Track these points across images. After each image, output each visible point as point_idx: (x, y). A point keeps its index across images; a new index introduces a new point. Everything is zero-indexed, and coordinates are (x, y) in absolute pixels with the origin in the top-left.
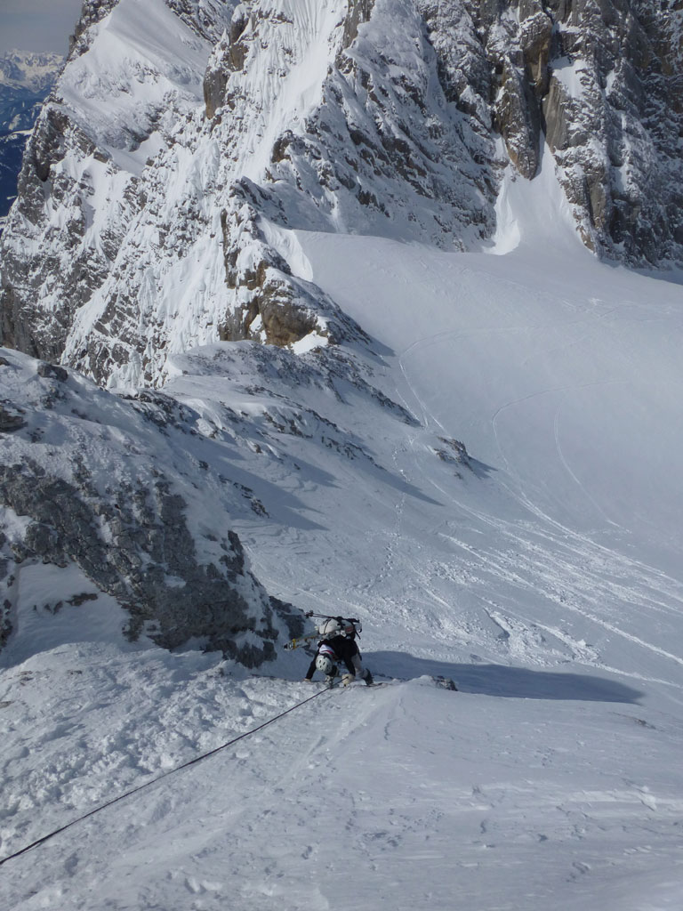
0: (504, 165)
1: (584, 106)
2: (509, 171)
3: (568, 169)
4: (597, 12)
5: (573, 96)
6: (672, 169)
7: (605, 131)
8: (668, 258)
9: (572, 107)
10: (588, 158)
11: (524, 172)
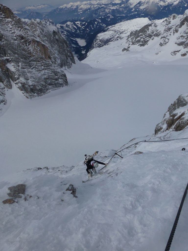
0: (4, 88)
1: (16, 72)
2: (6, 89)
3: (18, 85)
4: (11, 53)
5: (13, 71)
6: (42, 73)
7: (23, 75)
8: (49, 90)
9: (14, 73)
10: (21, 82)
11: (9, 88)
